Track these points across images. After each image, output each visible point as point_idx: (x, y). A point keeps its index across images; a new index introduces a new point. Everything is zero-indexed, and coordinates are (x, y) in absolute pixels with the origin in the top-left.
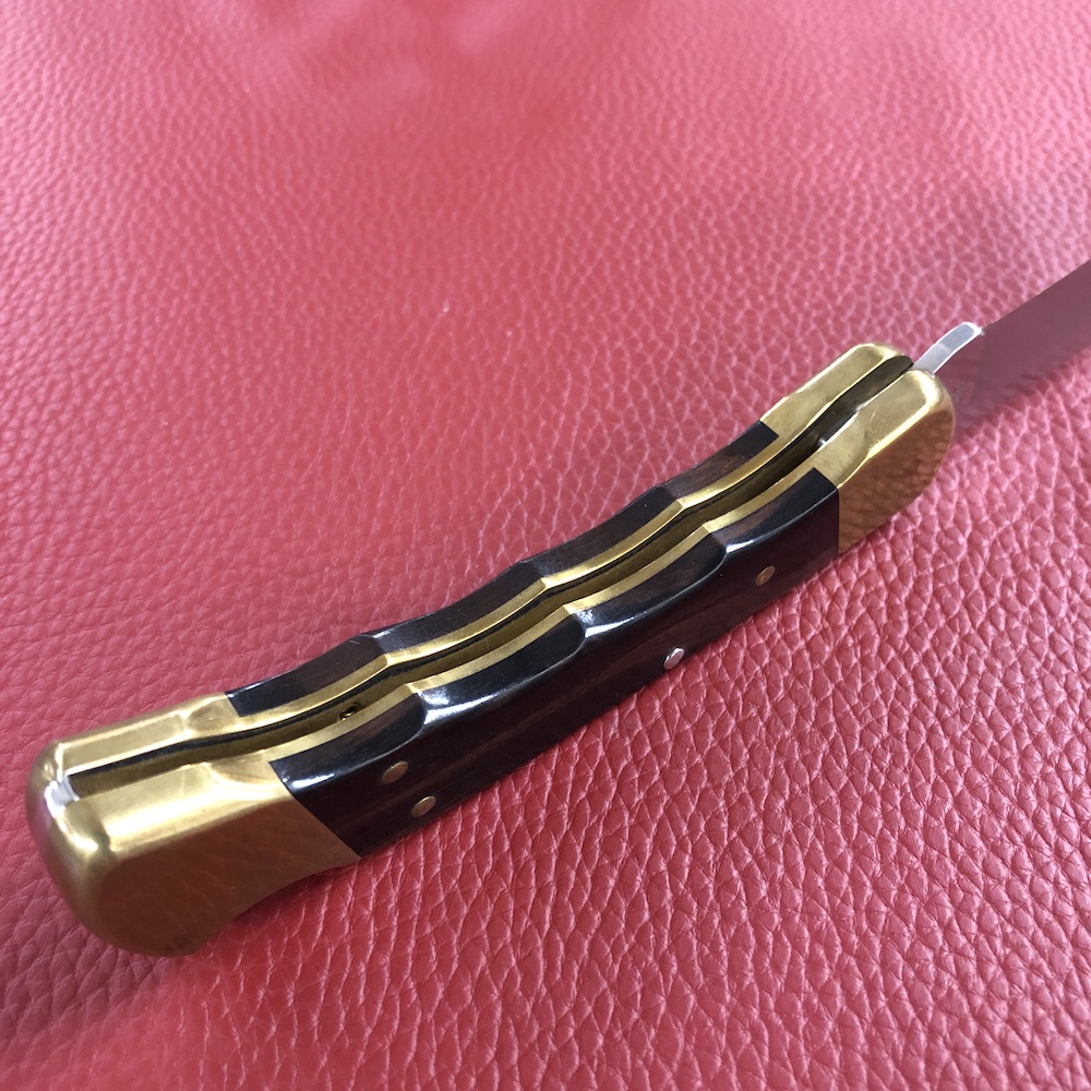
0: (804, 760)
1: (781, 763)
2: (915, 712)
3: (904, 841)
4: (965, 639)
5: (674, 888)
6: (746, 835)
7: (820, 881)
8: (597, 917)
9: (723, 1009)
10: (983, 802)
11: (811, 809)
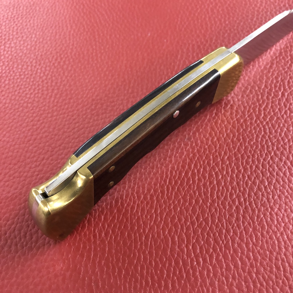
0: (233, 147)
1: (227, 148)
2: (263, 136)
3: (257, 167)
4: (278, 118)
5: (198, 176)
6: (217, 164)
7: (235, 175)
8: (179, 182)
9: (208, 203)
10: (278, 158)
11: (234, 159)
